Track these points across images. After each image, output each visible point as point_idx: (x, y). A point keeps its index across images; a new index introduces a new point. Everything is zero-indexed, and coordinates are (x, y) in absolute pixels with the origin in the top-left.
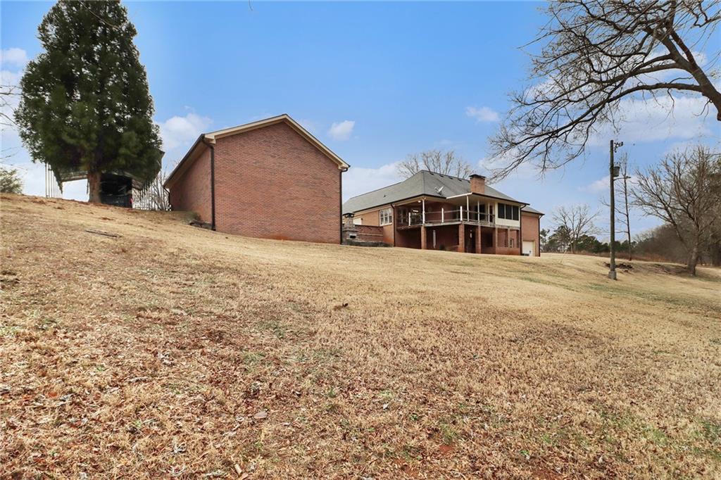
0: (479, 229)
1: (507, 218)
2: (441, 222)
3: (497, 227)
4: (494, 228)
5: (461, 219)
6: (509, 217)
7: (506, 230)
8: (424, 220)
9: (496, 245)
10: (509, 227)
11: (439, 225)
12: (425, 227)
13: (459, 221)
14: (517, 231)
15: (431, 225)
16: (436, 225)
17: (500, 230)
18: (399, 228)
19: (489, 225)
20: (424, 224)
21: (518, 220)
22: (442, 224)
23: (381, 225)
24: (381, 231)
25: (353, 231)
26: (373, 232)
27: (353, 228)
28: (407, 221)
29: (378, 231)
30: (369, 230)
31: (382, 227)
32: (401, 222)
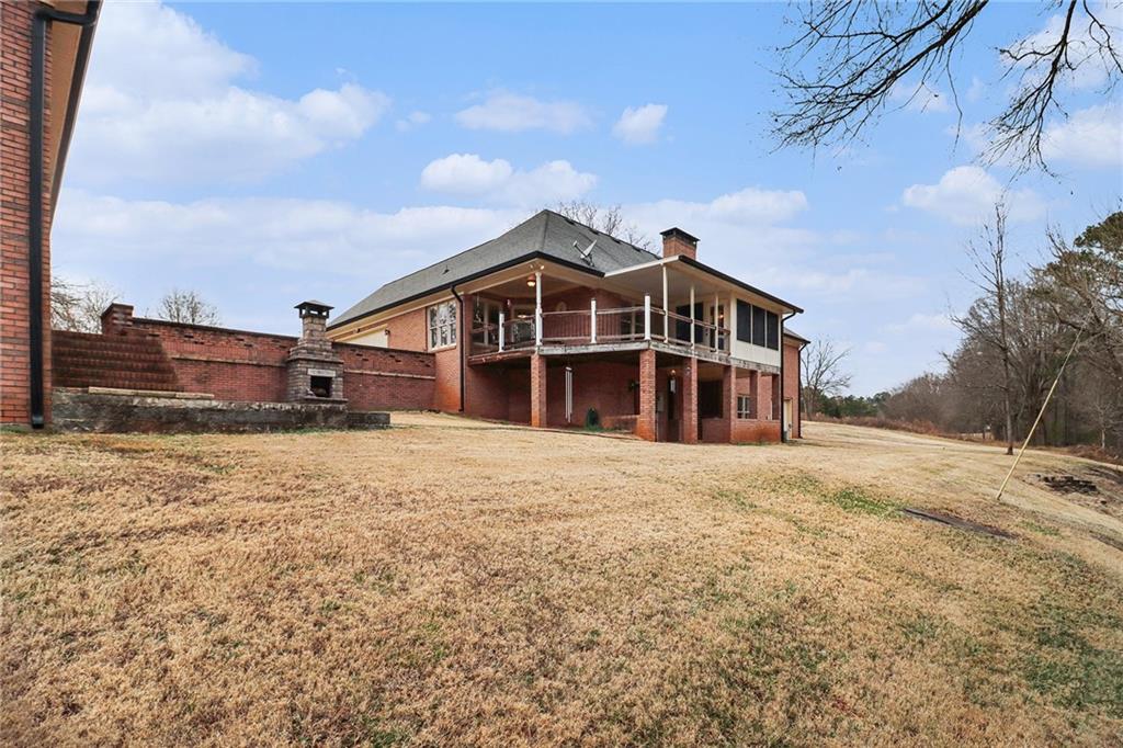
0: (694, 367)
1: (754, 343)
2: (587, 343)
3: (734, 364)
4: (727, 368)
5: (647, 335)
6: (759, 342)
7: (753, 374)
8: (539, 336)
9: (734, 412)
10: (758, 365)
11: (582, 350)
12: (541, 356)
13: (641, 339)
14: (775, 376)
15: (558, 351)
16: (573, 350)
17: (741, 373)
18: (474, 358)
19: (716, 357)
20: (540, 348)
21: (777, 349)
22: (591, 349)
23: (431, 350)
24: (428, 366)
25: (323, 362)
26: (403, 368)
27: (325, 353)
28: (497, 338)
29: (420, 367)
30: (390, 361)
31: (433, 355)
32: (483, 341)
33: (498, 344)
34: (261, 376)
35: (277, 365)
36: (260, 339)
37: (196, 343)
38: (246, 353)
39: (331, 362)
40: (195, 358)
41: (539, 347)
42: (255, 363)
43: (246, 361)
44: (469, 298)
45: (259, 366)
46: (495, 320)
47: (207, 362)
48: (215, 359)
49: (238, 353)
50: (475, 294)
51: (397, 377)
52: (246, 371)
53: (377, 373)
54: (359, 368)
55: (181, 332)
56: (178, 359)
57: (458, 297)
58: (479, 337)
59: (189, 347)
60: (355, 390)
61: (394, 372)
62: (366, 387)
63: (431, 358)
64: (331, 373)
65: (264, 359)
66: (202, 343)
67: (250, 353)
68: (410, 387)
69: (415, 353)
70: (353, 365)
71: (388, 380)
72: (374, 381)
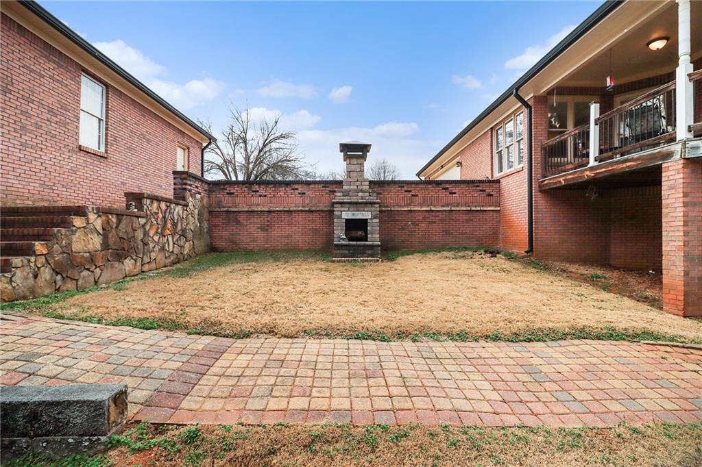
18: (549, 180)
20: (686, 146)
23: (497, 175)
24: (490, 195)
25: (357, 203)
26: (460, 200)
27: (360, 194)
28: (586, 145)
29: (480, 197)
30: (443, 194)
31: (498, 181)
32: (565, 155)
33: (587, 155)
34: (313, 221)
35: (326, 209)
36: (312, 186)
37: (261, 196)
38: (299, 200)
39: (366, 203)
40: (259, 209)
41: (684, 143)
42: (307, 209)
43: (300, 208)
44: (542, 100)
45: (310, 211)
46: (582, 120)
47: (269, 212)
48: (275, 209)
49: (293, 201)
50: (550, 92)
51: (451, 211)
52: (299, 218)
53: (428, 209)
54: (408, 205)
55: (250, 188)
56: (247, 211)
57: (525, 104)
58: (560, 149)
59: (256, 200)
60: (403, 229)
61: (447, 206)
62: (415, 224)
63: (497, 185)
64: (366, 215)
65: (315, 205)
66: (265, 196)
67: (304, 201)
68: (468, 221)
69: (473, 182)
70: (402, 203)
71: (441, 216)
72: (424, 218)
